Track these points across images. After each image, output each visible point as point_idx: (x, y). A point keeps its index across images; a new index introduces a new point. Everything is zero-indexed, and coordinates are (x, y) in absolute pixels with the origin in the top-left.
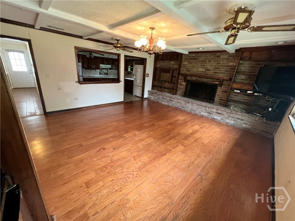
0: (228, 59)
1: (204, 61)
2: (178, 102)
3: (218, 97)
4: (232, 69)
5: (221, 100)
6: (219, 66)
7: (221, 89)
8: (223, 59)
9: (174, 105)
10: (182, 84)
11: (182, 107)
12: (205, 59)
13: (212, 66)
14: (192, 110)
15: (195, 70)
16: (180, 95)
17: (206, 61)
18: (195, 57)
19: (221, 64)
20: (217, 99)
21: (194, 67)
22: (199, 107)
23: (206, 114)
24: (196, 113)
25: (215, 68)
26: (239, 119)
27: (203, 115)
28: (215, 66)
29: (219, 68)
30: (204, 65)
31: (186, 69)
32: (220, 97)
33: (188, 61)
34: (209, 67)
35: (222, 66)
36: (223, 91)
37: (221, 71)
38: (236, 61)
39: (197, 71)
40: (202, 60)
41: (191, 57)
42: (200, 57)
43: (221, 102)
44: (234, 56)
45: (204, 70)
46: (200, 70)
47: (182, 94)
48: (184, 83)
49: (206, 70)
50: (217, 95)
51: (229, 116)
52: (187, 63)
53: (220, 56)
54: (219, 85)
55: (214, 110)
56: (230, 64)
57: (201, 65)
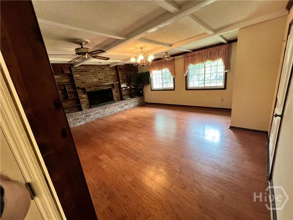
0: (110, 70)
1: (94, 73)
2: (97, 113)
3: (115, 96)
4: (114, 77)
5: (117, 98)
6: (106, 75)
7: (114, 91)
8: (107, 70)
9: (93, 118)
10: (83, 97)
11: (102, 115)
12: (95, 71)
13: (102, 76)
14: (111, 112)
15: (90, 81)
16: (85, 108)
17: (96, 73)
18: (85, 69)
19: (107, 74)
20: (115, 98)
21: (88, 79)
22: (114, 107)
23: (120, 109)
24: (114, 113)
25: (105, 77)
26: (134, 102)
27: (119, 111)
28: (104, 76)
29: (107, 77)
30: (96, 76)
31: (80, 81)
32: (116, 96)
33: (79, 74)
34: (101, 78)
35: (108, 75)
36: (116, 92)
37: (109, 78)
38: (114, 72)
39: (92, 82)
40: (92, 72)
41: (80, 69)
42: (90, 69)
43: (117, 99)
44: (112, 69)
45: (98, 80)
46: (95, 80)
47: (87, 106)
48: (84, 96)
49: (99, 79)
50: (115, 95)
51: (131, 103)
52: (79, 76)
53: (104, 69)
54: (112, 89)
55: (124, 104)
56: (112, 74)
57: (94, 76)
